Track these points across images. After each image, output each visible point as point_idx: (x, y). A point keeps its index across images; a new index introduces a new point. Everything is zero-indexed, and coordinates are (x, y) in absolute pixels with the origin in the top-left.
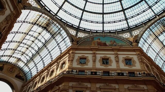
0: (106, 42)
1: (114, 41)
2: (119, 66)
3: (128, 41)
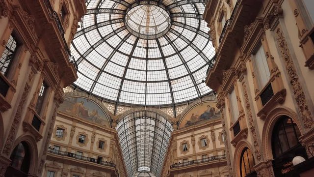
0: (88, 109)
1: (97, 112)
2: (92, 149)
3: (109, 117)
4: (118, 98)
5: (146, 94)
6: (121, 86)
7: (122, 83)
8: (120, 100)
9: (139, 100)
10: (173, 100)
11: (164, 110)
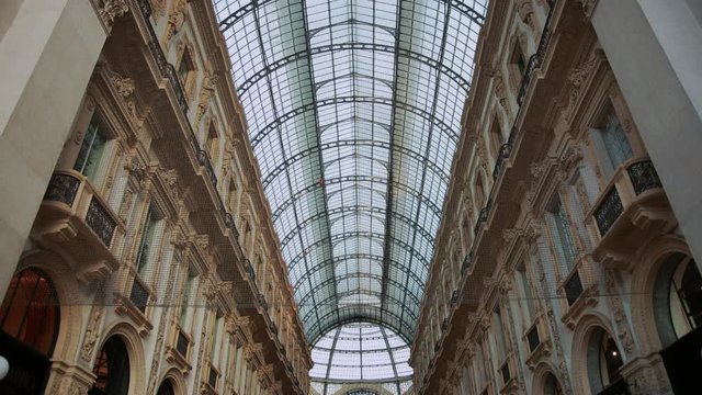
4: (328, 374)
5: (361, 366)
6: (330, 360)
7: (331, 355)
8: (330, 377)
9: (354, 375)
10: (395, 372)
11: (385, 386)
